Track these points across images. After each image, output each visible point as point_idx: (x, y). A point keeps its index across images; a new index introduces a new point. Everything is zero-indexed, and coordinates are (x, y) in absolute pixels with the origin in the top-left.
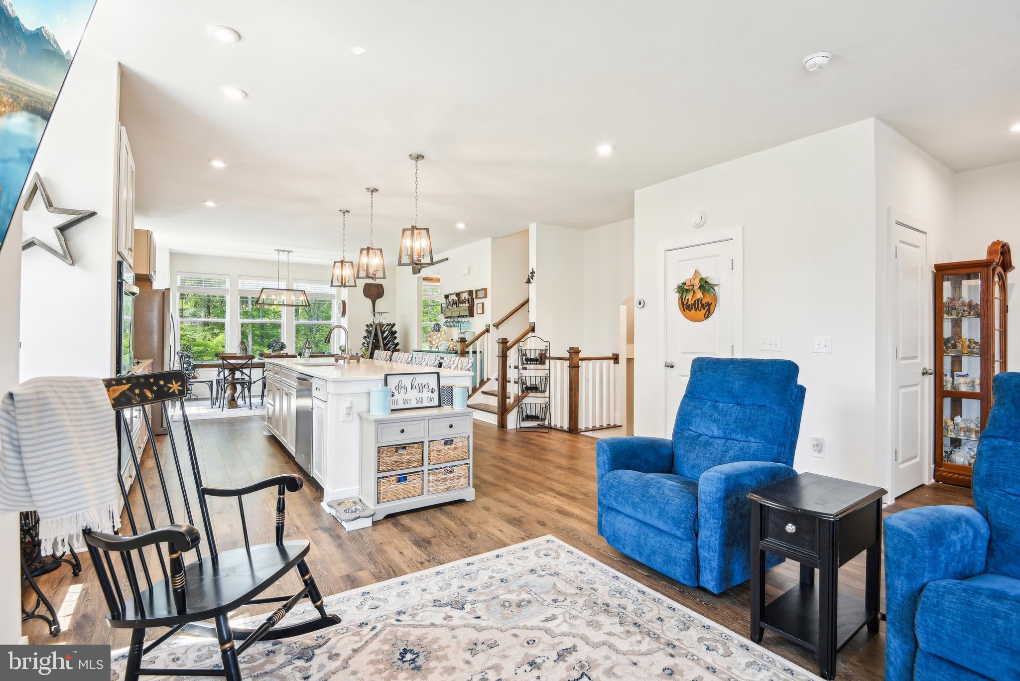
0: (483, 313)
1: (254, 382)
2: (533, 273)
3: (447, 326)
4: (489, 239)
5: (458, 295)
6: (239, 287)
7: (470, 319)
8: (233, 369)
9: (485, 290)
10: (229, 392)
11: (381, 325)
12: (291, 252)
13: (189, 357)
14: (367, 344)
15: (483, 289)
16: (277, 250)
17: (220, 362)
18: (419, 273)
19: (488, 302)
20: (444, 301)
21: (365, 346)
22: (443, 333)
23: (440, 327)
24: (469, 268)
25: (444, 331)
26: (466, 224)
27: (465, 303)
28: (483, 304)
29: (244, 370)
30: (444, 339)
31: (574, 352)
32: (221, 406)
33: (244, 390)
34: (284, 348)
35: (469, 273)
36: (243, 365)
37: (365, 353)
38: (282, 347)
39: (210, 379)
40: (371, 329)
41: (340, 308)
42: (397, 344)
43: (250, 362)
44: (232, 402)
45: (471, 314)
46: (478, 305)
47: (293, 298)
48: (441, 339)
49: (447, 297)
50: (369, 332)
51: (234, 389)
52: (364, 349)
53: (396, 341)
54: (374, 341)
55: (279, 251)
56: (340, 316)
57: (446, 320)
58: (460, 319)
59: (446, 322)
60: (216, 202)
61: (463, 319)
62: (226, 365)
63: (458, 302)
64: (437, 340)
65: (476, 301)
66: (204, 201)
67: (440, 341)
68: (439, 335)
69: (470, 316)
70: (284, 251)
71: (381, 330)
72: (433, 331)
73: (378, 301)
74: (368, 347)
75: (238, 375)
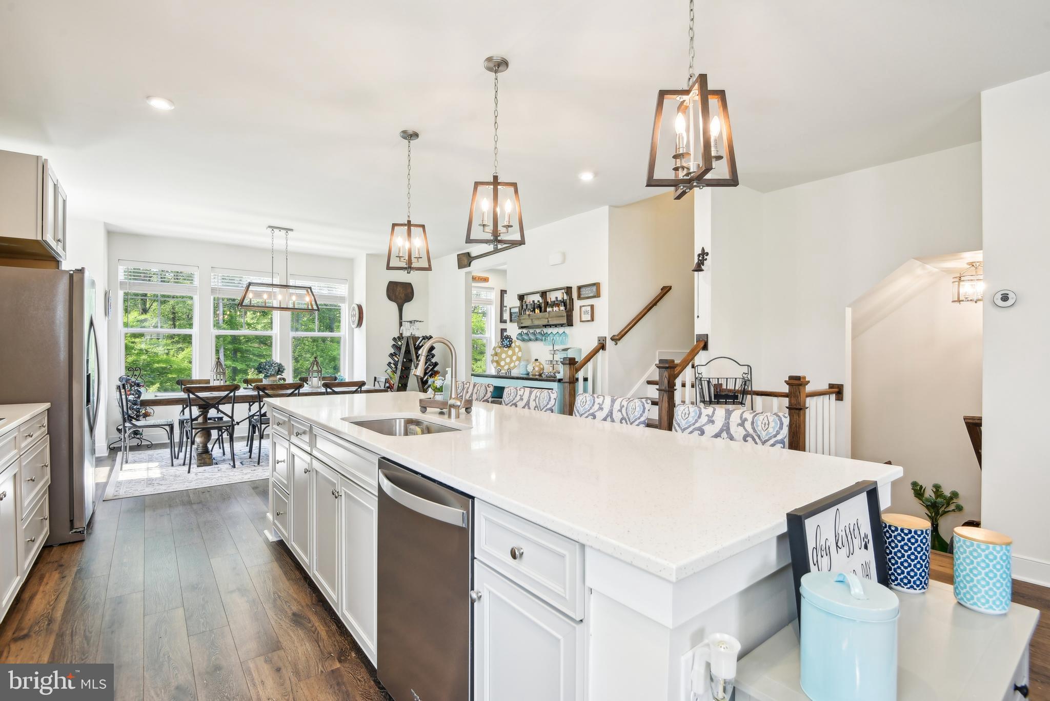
0: (592, 320)
1: (238, 423)
2: (704, 254)
3: (523, 340)
4: (606, 209)
5: (544, 294)
6: (212, 284)
7: (567, 330)
8: (205, 406)
9: (597, 285)
10: (198, 440)
11: (415, 339)
12: (291, 230)
13: (138, 385)
14: (394, 364)
15: (594, 284)
16: (270, 227)
17: (183, 395)
18: (470, 266)
19: (601, 304)
20: (518, 303)
21: (391, 367)
22: (517, 350)
23: (511, 341)
24: (564, 255)
25: (519, 347)
26: (596, 174)
27: (558, 305)
28: (592, 307)
29: (221, 407)
30: (519, 359)
31: (796, 383)
32: (187, 461)
33: (222, 435)
34: (282, 372)
35: (564, 261)
36: (221, 400)
37: (392, 376)
38: (279, 371)
39: (169, 420)
40: (400, 343)
41: (354, 316)
42: (436, 364)
43: (232, 394)
44: (204, 456)
45: (570, 323)
46: (583, 309)
47: (293, 299)
48: (514, 358)
49: (521, 298)
50: (398, 348)
51: (208, 436)
52: (389, 371)
53: (434, 360)
54: (405, 360)
55: (273, 228)
56: (354, 326)
57: (520, 331)
58: (545, 330)
59: (520, 334)
60: (171, 101)
61: (554, 330)
62: (193, 400)
63: (543, 305)
64: (508, 360)
65: (577, 304)
66: (148, 97)
67: (512, 361)
68: (510, 352)
69: (568, 326)
70: (280, 228)
71: (415, 345)
72: (500, 347)
73: (406, 306)
74: (396, 368)
75: (212, 413)
